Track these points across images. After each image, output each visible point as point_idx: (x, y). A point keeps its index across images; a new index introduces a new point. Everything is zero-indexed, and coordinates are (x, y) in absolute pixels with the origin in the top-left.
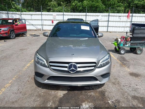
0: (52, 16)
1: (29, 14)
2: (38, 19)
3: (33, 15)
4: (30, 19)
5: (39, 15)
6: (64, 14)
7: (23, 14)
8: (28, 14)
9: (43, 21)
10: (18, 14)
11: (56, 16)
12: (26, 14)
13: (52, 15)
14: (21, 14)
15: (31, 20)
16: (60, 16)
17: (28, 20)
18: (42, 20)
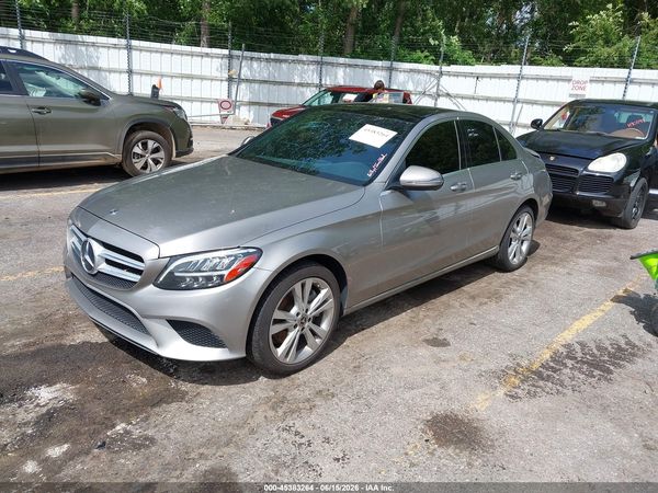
0: (566, 84)
1: (471, 75)
2: (500, 96)
3: (484, 76)
4: (470, 92)
5: (508, 77)
6: (632, 76)
7: (449, 74)
8: (465, 75)
9: (519, 105)
10: (429, 73)
11: (588, 85)
12: (457, 75)
13: (569, 80)
14: (441, 73)
15: (473, 98)
16: (611, 85)
17: (459, 100)
18: (515, 101)
